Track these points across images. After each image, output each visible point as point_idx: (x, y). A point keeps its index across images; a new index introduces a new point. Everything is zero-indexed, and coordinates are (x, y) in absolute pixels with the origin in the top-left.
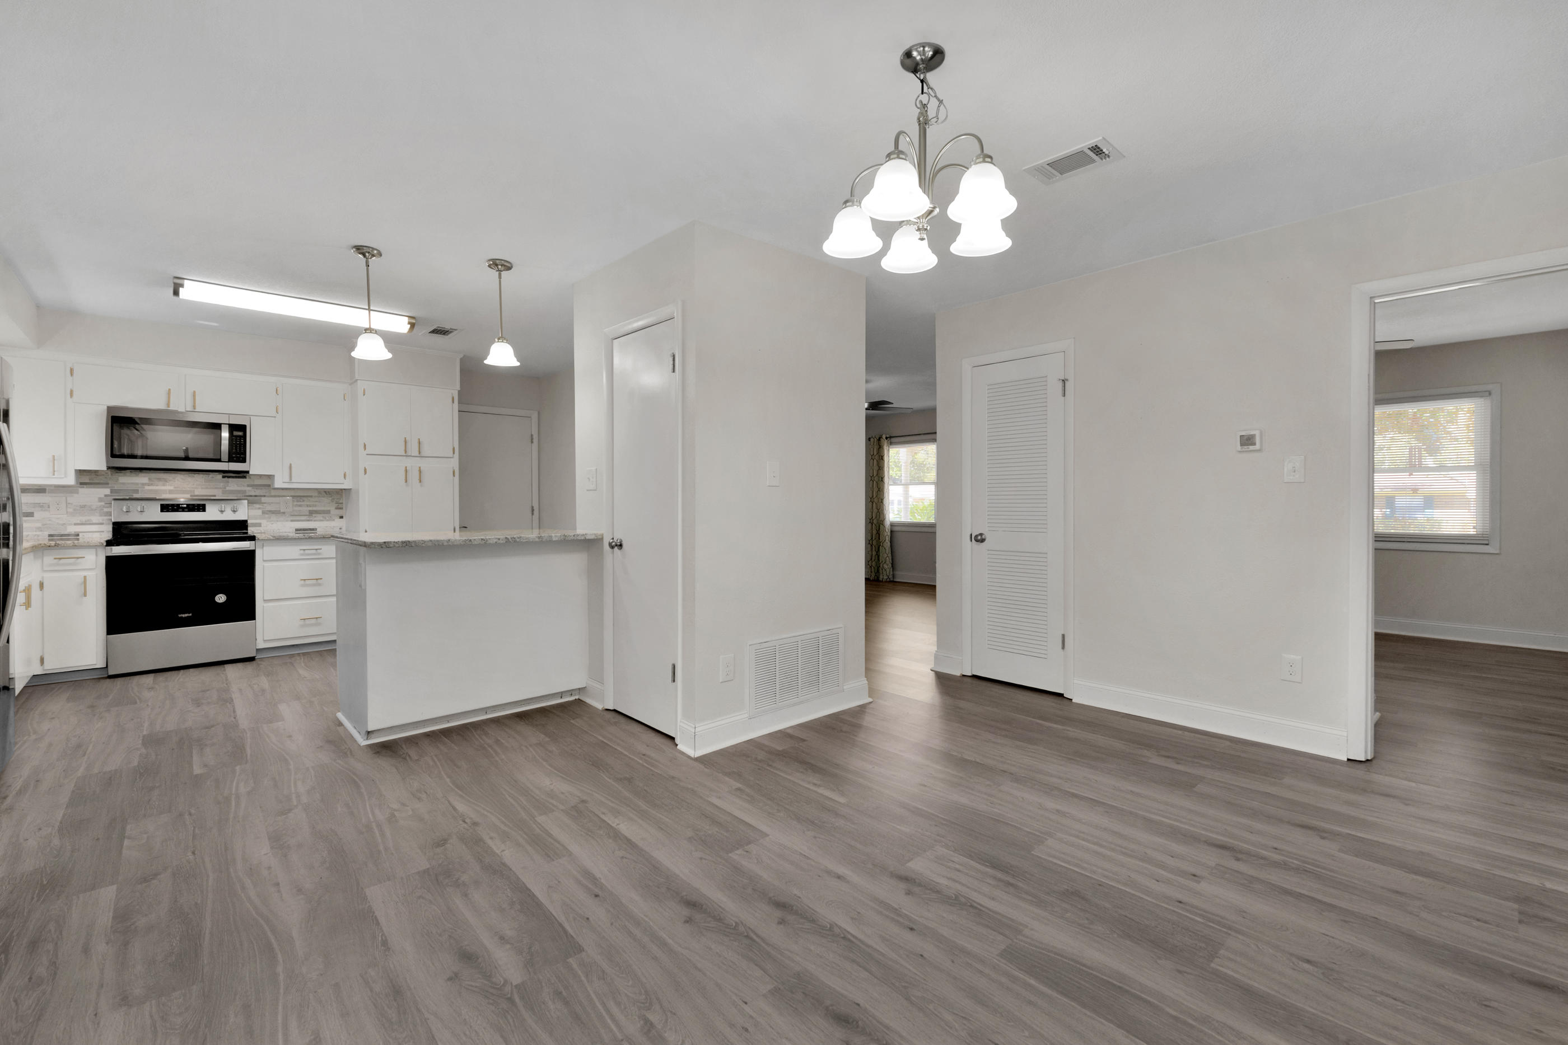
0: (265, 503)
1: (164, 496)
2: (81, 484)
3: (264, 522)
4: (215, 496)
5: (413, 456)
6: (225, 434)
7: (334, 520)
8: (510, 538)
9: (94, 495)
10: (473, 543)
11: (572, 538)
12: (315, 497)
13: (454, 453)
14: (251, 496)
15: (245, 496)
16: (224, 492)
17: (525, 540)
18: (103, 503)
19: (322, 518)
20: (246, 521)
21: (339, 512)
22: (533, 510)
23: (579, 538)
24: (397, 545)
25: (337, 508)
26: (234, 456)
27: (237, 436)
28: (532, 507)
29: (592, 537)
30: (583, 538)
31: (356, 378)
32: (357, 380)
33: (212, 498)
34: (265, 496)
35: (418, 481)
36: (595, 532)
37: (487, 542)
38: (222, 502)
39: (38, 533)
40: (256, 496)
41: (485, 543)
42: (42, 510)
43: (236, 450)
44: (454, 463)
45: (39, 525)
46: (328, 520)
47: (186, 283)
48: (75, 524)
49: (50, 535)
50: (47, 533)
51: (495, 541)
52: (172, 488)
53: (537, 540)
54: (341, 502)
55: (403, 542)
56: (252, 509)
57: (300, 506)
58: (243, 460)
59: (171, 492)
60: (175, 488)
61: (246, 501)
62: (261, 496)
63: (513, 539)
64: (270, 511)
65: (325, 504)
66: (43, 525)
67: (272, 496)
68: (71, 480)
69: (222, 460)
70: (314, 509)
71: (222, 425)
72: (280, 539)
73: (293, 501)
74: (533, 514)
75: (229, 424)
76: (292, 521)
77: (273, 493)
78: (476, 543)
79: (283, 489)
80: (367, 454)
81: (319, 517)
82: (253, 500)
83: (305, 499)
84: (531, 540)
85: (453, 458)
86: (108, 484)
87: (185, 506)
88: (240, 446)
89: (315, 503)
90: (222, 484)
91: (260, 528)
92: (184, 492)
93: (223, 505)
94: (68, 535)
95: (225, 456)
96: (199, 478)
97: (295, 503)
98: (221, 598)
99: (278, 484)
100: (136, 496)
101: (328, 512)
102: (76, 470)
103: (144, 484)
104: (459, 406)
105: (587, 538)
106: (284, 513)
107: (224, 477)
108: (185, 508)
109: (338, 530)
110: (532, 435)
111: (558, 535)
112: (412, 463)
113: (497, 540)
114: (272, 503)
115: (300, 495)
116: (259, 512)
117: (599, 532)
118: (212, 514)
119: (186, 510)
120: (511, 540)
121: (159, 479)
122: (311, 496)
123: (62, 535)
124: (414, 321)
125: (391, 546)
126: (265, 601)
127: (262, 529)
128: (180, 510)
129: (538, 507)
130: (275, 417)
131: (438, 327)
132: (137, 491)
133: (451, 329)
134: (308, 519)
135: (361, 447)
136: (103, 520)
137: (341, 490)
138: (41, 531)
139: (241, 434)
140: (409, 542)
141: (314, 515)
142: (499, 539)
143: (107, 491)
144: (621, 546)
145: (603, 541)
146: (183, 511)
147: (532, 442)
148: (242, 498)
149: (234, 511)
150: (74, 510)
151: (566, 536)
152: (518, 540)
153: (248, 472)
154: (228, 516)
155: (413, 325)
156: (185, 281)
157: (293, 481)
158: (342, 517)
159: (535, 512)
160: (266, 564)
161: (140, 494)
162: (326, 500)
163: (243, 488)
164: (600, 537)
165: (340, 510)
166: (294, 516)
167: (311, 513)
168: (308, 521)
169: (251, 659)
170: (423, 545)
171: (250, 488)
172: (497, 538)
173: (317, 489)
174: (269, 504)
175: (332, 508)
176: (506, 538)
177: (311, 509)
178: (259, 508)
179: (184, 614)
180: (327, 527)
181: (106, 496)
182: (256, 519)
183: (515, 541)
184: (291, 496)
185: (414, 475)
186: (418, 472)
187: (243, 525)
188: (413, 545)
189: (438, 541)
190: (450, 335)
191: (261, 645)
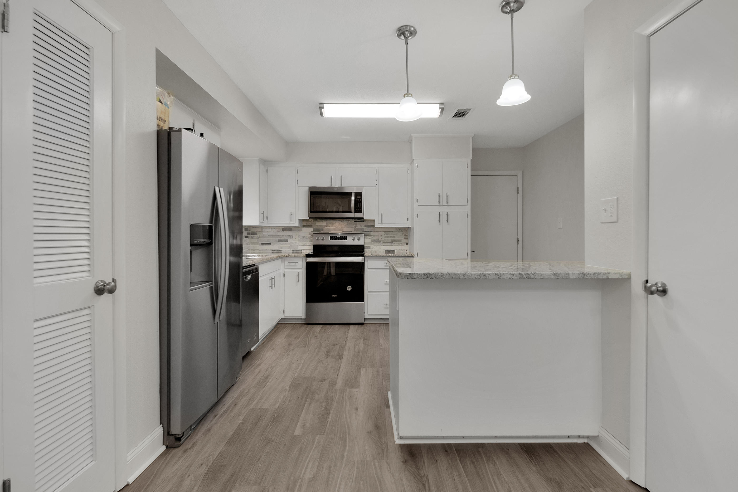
0: (372, 236)
1: (332, 232)
2: (303, 226)
3: (371, 246)
4: (351, 232)
5: (443, 205)
6: (353, 198)
7: (403, 246)
8: (524, 274)
9: (307, 231)
10: (488, 278)
11: (593, 276)
12: (395, 232)
13: (468, 202)
14: (366, 232)
15: (364, 232)
16: (355, 230)
17: (539, 277)
18: (310, 235)
19: (397, 245)
20: (363, 246)
21: (406, 241)
22: (518, 241)
23: (600, 277)
24: (420, 277)
25: (404, 239)
26: (357, 209)
27: (358, 199)
28: (518, 239)
29: (617, 277)
30: (605, 277)
31: (413, 158)
32: (413, 159)
33: (350, 233)
34: (372, 232)
35: (446, 221)
36: (620, 271)
37: (501, 278)
38: (354, 235)
39: (289, 249)
40: (368, 232)
41: (499, 278)
42: (290, 239)
43: (358, 206)
44: (468, 209)
45: (289, 246)
46: (400, 246)
47: (325, 106)
48: (301, 245)
49: (293, 251)
50: (292, 250)
51: (509, 276)
52: (335, 228)
53: (553, 277)
54: (406, 235)
55: (425, 274)
56: (367, 239)
57: (388, 237)
58: (361, 212)
59: (334, 230)
60: (336, 227)
61: (364, 234)
62: (371, 232)
63: (527, 275)
64: (374, 240)
65: (399, 236)
66: (291, 246)
67: (375, 232)
68: (297, 224)
69: (352, 212)
70: (394, 239)
71: (352, 193)
72: (376, 257)
73: (385, 234)
74: (518, 243)
75: (355, 192)
76: (384, 246)
77: (376, 230)
78: (490, 277)
79: (380, 228)
80: (418, 205)
81: (396, 243)
82: (367, 234)
83: (389, 233)
84: (547, 277)
85: (467, 205)
86: (312, 226)
87: (339, 237)
88: (359, 204)
89: (394, 236)
90: (354, 225)
91: (370, 249)
92: (339, 230)
93: (354, 236)
94: (298, 251)
95: (353, 210)
96: (345, 222)
97: (385, 236)
98: (349, 288)
99: (377, 225)
100: (322, 232)
101: (400, 241)
102: (299, 219)
103: (324, 226)
104: (471, 172)
105: (610, 278)
106: (380, 241)
107: (355, 222)
108: (338, 238)
109: (405, 251)
110: (518, 188)
111: (575, 272)
112: (443, 210)
113: (511, 276)
114: (375, 235)
115: (388, 231)
116: (369, 241)
117: (626, 271)
118: (350, 241)
119: (340, 239)
120: (525, 276)
121: (330, 223)
122: (393, 232)
123: (297, 251)
124: (443, 106)
125: (415, 277)
126: (369, 292)
127: (370, 250)
128: (337, 239)
129: (522, 239)
130: (375, 187)
131: (459, 110)
132: (322, 230)
133: (467, 109)
134: (391, 245)
135: (415, 201)
136: (310, 244)
137: (407, 228)
138: (290, 248)
139: (360, 197)
140: (430, 274)
141: (394, 243)
142: (513, 275)
143: (312, 230)
144: (663, 292)
145: (630, 283)
146: (338, 240)
147: (518, 193)
148: (362, 233)
149: (359, 240)
150: (301, 238)
151: (585, 274)
152: (532, 276)
153: (363, 218)
154: (356, 243)
155: (442, 110)
156: (324, 104)
157: (383, 223)
158: (407, 244)
159: (519, 242)
160: (369, 270)
161: (323, 231)
162: (400, 234)
163: (363, 228)
164: (626, 277)
165: (406, 240)
166: (385, 243)
167: (393, 241)
168: (391, 246)
169: (362, 324)
170: (442, 278)
171: (366, 228)
172: (510, 274)
173: (395, 227)
174: (374, 236)
175: (402, 238)
176: (520, 274)
177: (392, 239)
178: (370, 238)
179: (335, 295)
180: (400, 249)
181: (311, 232)
182: (368, 244)
183: (529, 278)
184: (383, 232)
185: (444, 218)
186: (446, 215)
187: (361, 247)
188: (433, 277)
189: (455, 274)
190: (467, 116)
191: (366, 317)
